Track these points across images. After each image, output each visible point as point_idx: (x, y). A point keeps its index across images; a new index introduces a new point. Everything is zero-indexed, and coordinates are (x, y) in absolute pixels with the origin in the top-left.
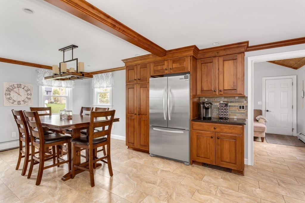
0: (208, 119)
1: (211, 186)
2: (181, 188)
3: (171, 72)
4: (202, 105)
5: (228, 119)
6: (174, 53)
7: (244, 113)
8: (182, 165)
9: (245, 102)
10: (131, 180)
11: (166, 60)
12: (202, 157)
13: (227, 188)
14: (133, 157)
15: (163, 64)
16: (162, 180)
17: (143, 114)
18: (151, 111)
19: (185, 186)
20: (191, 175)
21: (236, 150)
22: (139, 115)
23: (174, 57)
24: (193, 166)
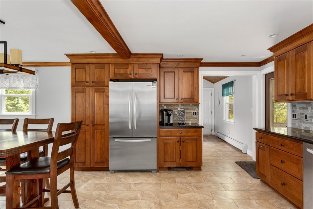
0: (170, 125)
1: (185, 185)
2: (164, 195)
3: (136, 77)
4: (165, 113)
5: (185, 124)
6: (140, 57)
7: (196, 118)
8: (150, 174)
9: (197, 109)
10: (108, 204)
11: (131, 64)
12: (169, 162)
13: (197, 183)
14: (89, 179)
15: (126, 67)
16: (142, 193)
17: (100, 124)
18: (111, 120)
19: (166, 192)
20: (164, 181)
21: (197, 150)
22: (92, 126)
23: (139, 62)
24: (161, 173)
